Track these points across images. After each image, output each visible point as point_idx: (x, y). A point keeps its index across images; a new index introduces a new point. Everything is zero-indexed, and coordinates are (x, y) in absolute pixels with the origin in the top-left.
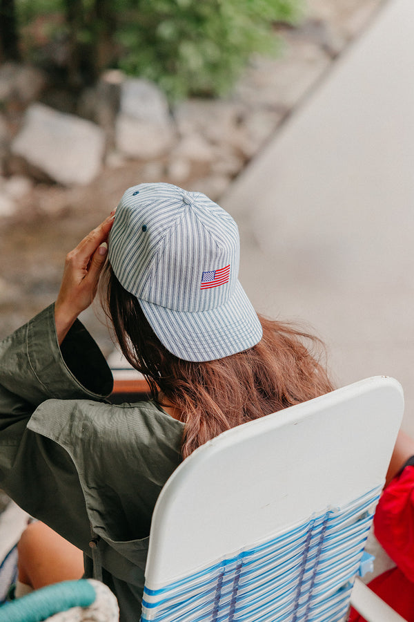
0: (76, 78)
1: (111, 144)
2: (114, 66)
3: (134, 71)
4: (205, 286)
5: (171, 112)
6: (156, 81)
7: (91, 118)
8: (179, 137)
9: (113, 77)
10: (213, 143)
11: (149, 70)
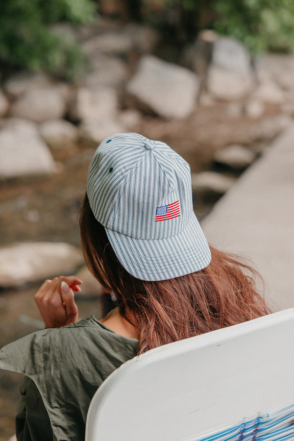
0: (182, 36)
1: (203, 88)
2: (210, 27)
3: (225, 32)
4: (160, 219)
5: (252, 63)
6: (241, 40)
7: (190, 67)
8: (257, 83)
9: (208, 36)
10: (284, 88)
11: (237, 31)
